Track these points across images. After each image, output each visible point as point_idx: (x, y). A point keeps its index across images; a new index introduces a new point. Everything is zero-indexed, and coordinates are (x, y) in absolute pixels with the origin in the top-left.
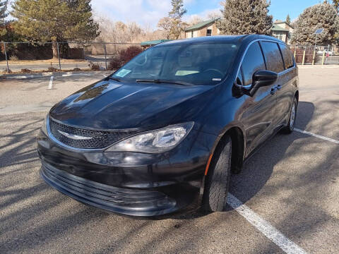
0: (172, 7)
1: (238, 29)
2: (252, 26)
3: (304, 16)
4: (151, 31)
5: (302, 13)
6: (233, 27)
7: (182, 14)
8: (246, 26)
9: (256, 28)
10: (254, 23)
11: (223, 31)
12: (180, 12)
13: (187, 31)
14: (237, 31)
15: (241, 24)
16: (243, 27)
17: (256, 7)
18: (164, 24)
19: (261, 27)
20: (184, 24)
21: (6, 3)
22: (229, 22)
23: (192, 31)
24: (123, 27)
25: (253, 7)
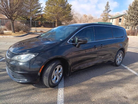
0: (105, 9)
1: (133, 19)
4: (97, 18)
6: (131, 18)
7: (109, 12)
11: (126, 19)
14: (133, 20)
15: (135, 17)
16: (136, 18)
18: (103, 16)
21: (42, 7)
22: (129, 16)
23: (113, 19)
24: (86, 17)
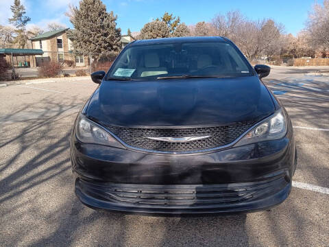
1: (91, 39)
2: (104, 38)
3: (145, 31)
5: (143, 27)
8: (98, 37)
9: (107, 39)
10: (106, 35)
11: (75, 41)
12: (23, 19)
13: (33, 40)
15: (93, 35)
16: (96, 38)
17: (105, 19)
19: (112, 39)
20: (29, 32)
22: (81, 32)
23: (40, 40)
25: (103, 19)
